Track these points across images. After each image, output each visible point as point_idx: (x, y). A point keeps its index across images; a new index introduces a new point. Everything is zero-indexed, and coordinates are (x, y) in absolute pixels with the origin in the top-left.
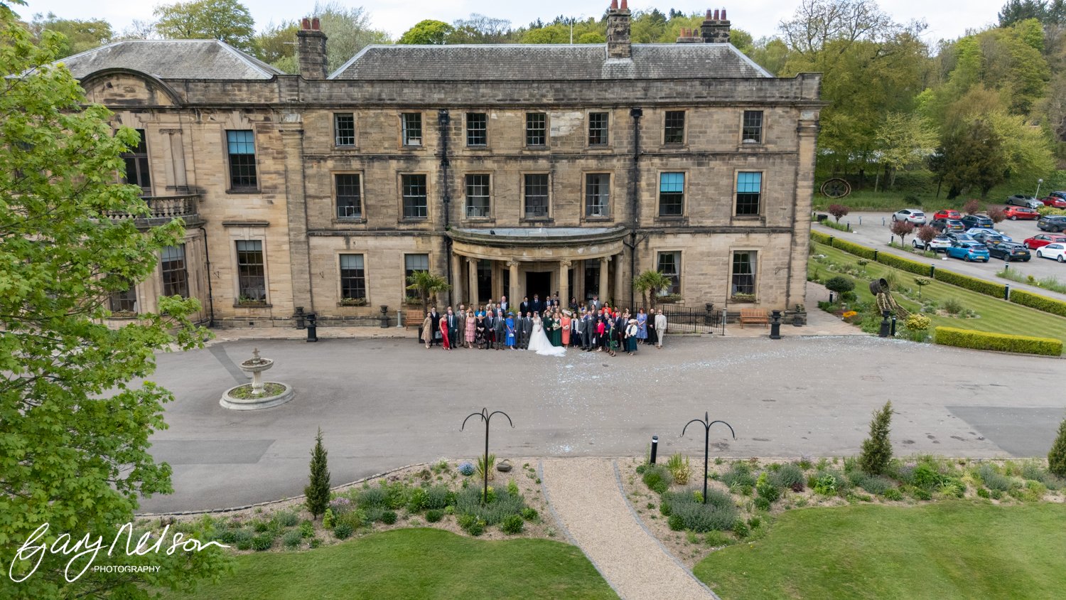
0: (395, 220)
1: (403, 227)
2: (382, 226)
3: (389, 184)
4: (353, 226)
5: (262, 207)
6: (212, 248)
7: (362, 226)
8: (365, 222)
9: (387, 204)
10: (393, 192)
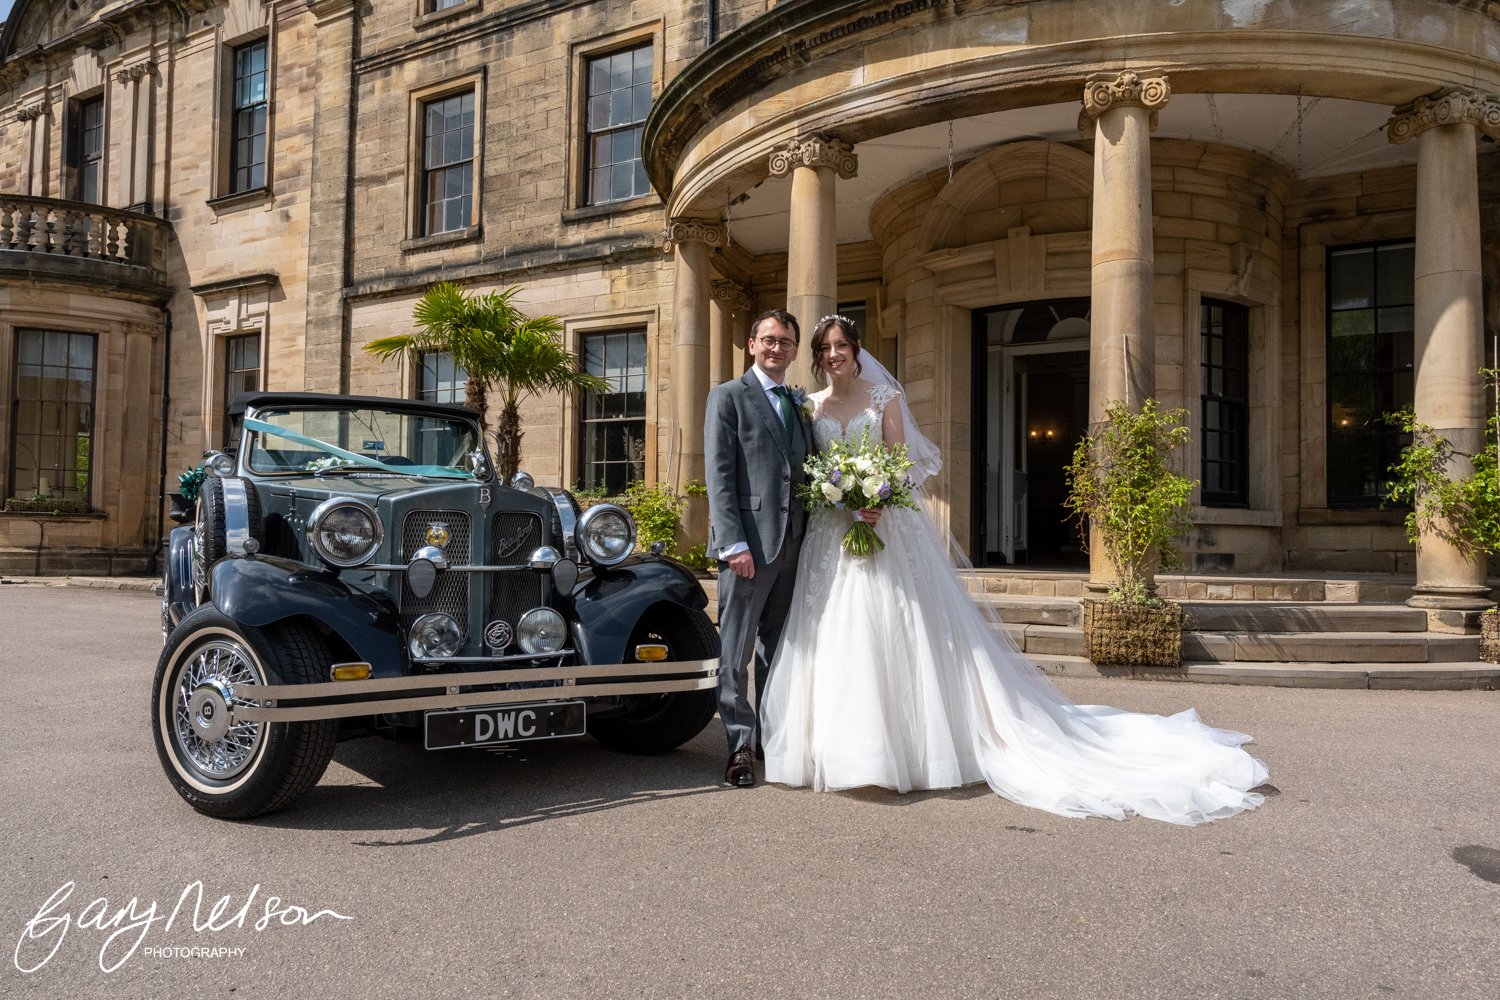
0: (552, 217)
1: (576, 235)
2: (519, 241)
3: (545, 97)
4: (447, 255)
5: (271, 232)
6: (177, 362)
7: (470, 251)
8: (478, 237)
9: (535, 165)
10: (558, 120)
